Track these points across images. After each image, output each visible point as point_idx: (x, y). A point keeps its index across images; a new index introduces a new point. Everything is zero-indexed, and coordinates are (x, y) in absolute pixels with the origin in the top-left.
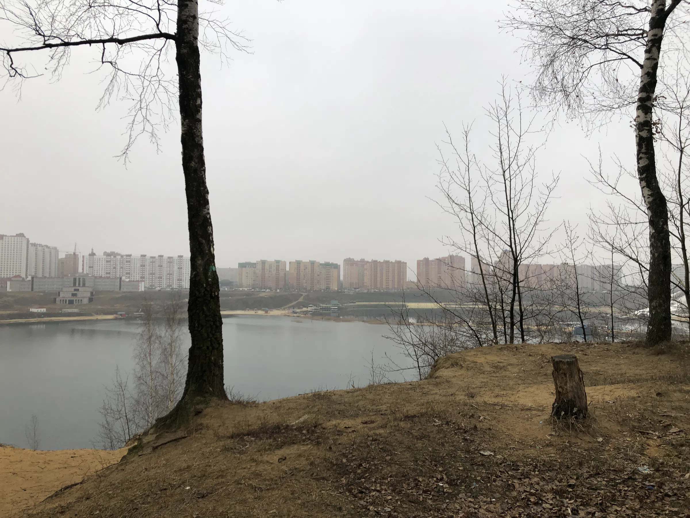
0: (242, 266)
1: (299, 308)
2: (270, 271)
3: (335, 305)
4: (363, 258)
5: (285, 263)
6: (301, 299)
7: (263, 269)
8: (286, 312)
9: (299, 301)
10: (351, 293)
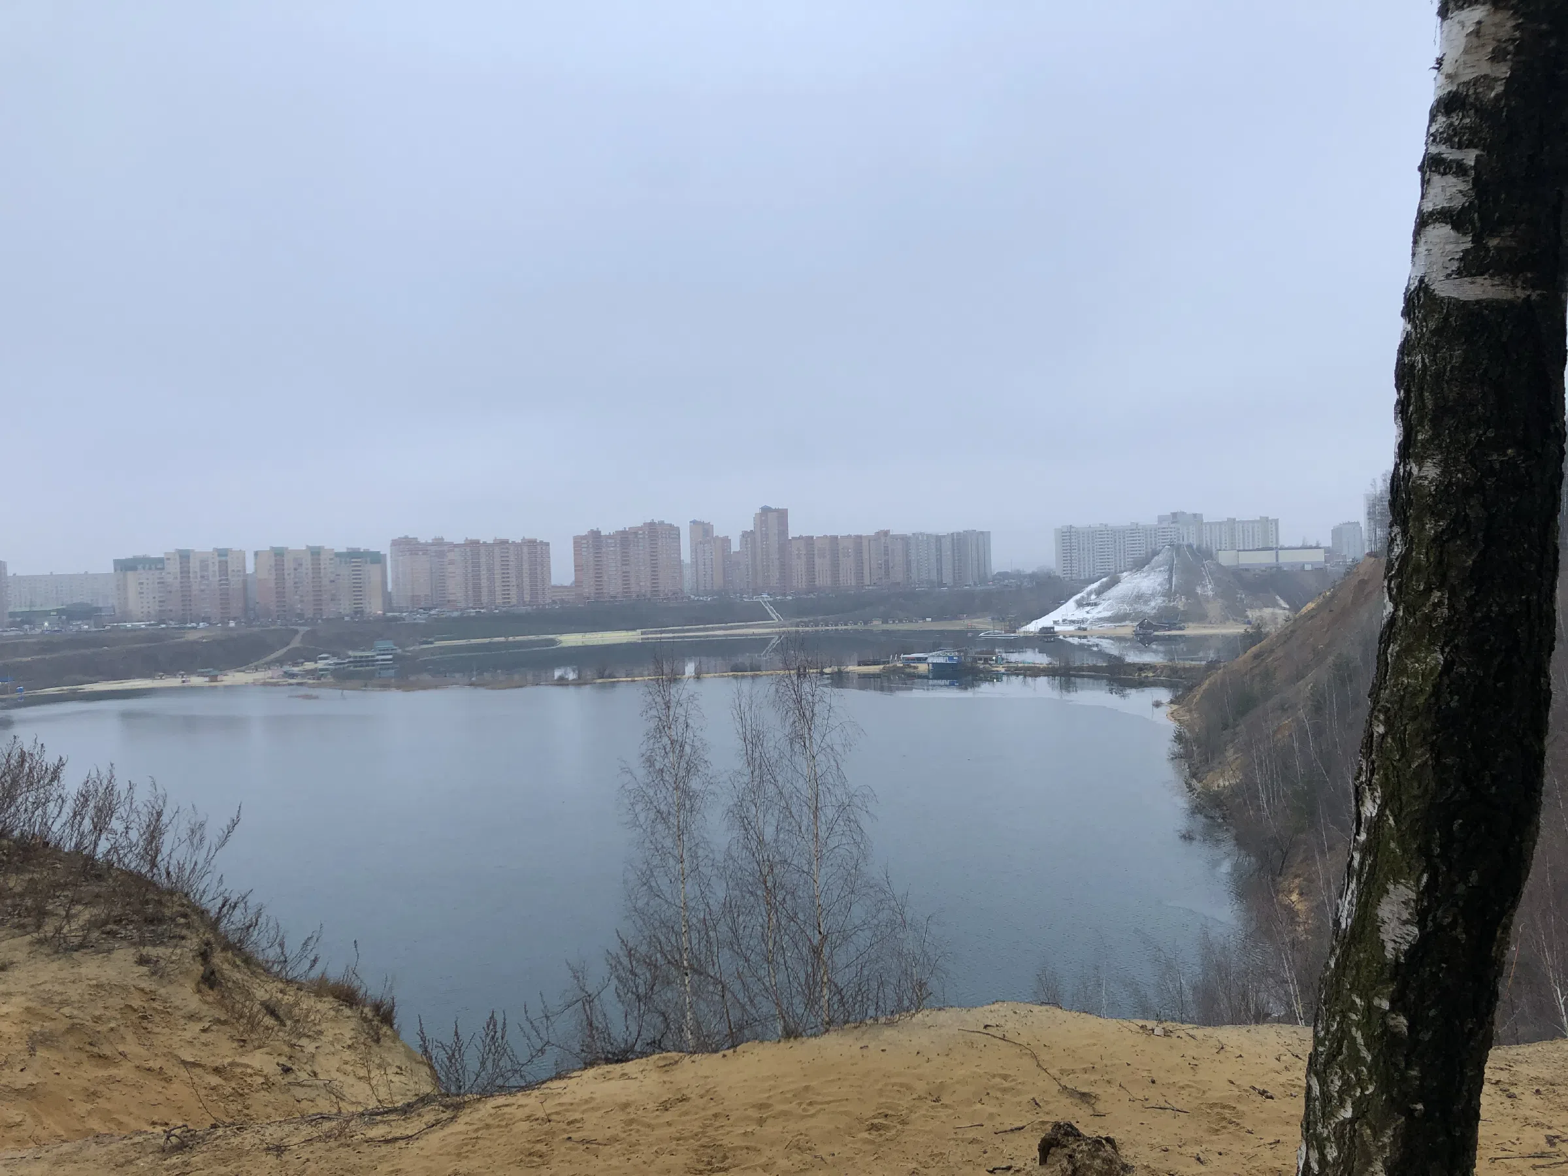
0: (126, 566)
1: (295, 664)
2: (202, 577)
3: (384, 652)
4: (439, 535)
5: (242, 554)
6: (296, 643)
7: (185, 572)
8: (260, 675)
9: (291, 646)
10: (421, 618)
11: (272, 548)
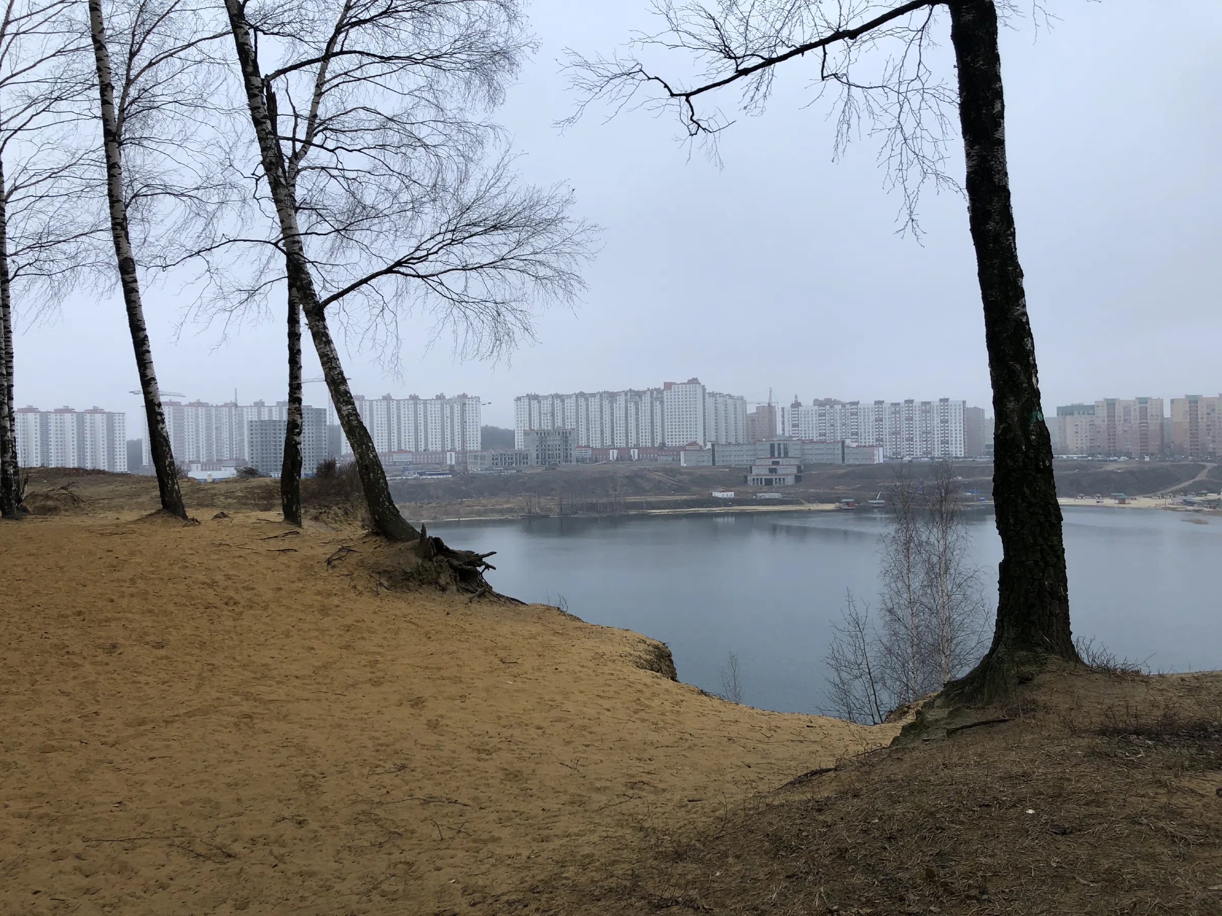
1: (1200, 494)
2: (1125, 420)
5: (1160, 402)
6: (1202, 476)
7: (1111, 416)
8: (1168, 501)
9: (1196, 479)
11: (1187, 396)
